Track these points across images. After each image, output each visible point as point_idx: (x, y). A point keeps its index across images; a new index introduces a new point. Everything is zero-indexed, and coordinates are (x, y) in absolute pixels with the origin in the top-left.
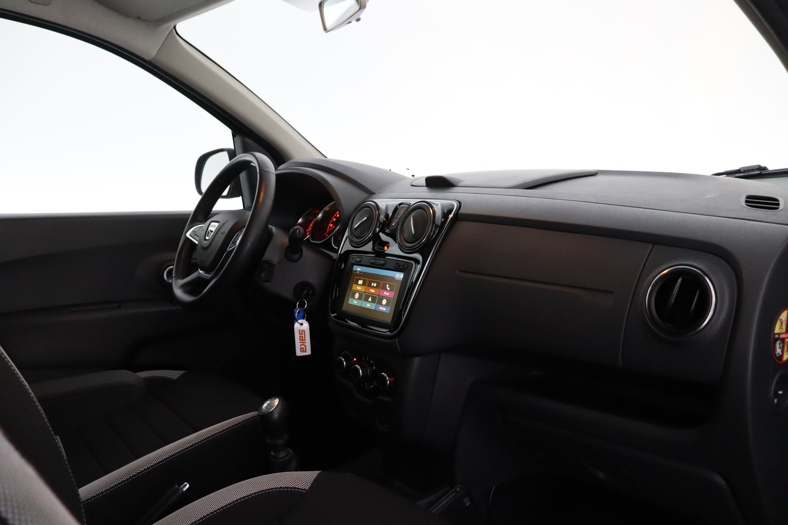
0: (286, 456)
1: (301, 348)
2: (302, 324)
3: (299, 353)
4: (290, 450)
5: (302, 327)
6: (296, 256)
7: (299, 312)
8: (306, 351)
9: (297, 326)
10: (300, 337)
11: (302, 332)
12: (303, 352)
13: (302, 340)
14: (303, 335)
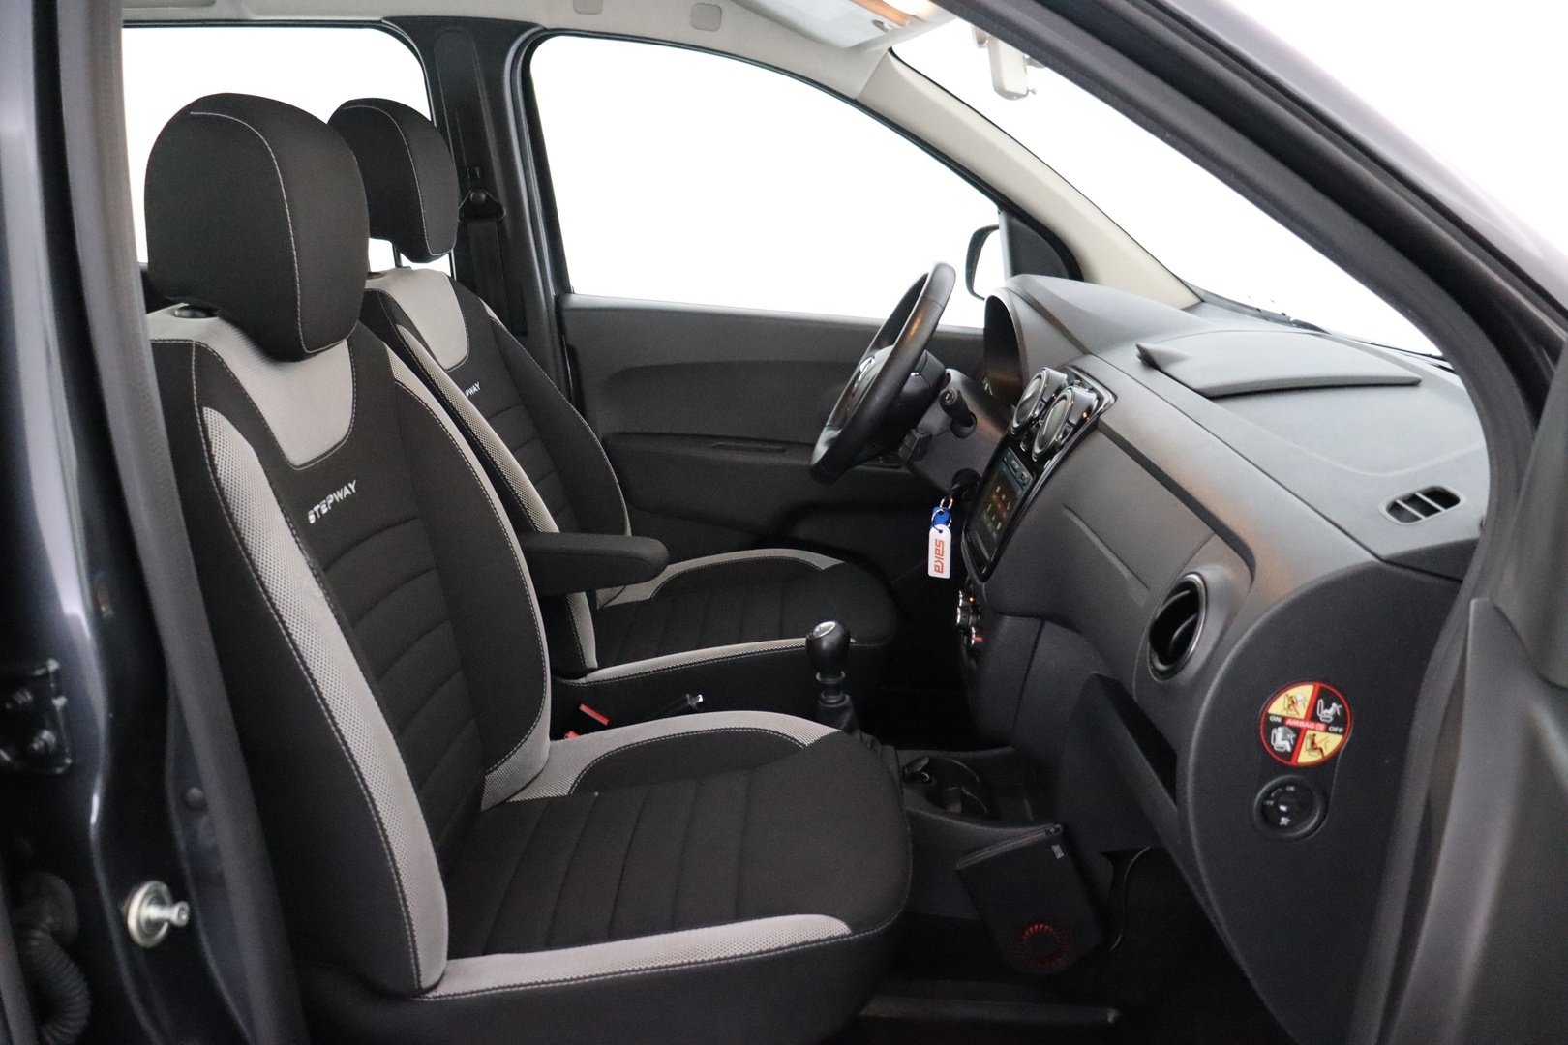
0: (838, 703)
1: (936, 566)
2: (941, 532)
3: (932, 572)
4: (847, 697)
5: (940, 536)
6: (967, 430)
7: (941, 513)
8: (942, 572)
9: (933, 532)
10: (936, 549)
11: (940, 543)
12: (939, 571)
13: (939, 554)
14: (940, 548)
